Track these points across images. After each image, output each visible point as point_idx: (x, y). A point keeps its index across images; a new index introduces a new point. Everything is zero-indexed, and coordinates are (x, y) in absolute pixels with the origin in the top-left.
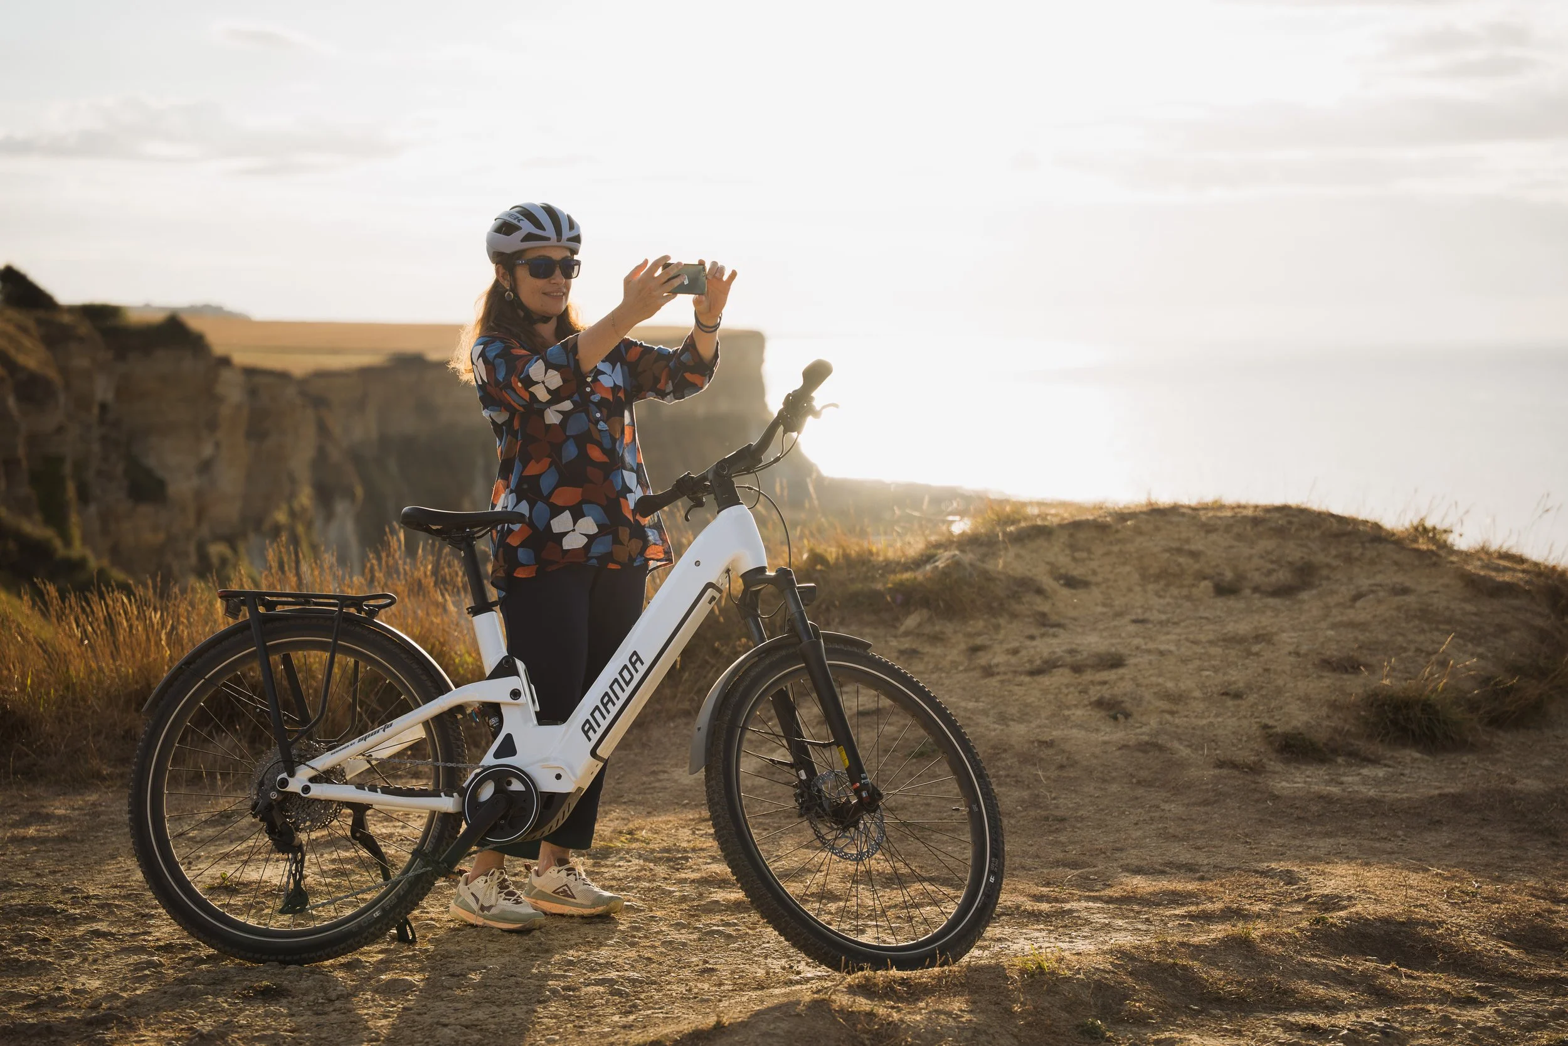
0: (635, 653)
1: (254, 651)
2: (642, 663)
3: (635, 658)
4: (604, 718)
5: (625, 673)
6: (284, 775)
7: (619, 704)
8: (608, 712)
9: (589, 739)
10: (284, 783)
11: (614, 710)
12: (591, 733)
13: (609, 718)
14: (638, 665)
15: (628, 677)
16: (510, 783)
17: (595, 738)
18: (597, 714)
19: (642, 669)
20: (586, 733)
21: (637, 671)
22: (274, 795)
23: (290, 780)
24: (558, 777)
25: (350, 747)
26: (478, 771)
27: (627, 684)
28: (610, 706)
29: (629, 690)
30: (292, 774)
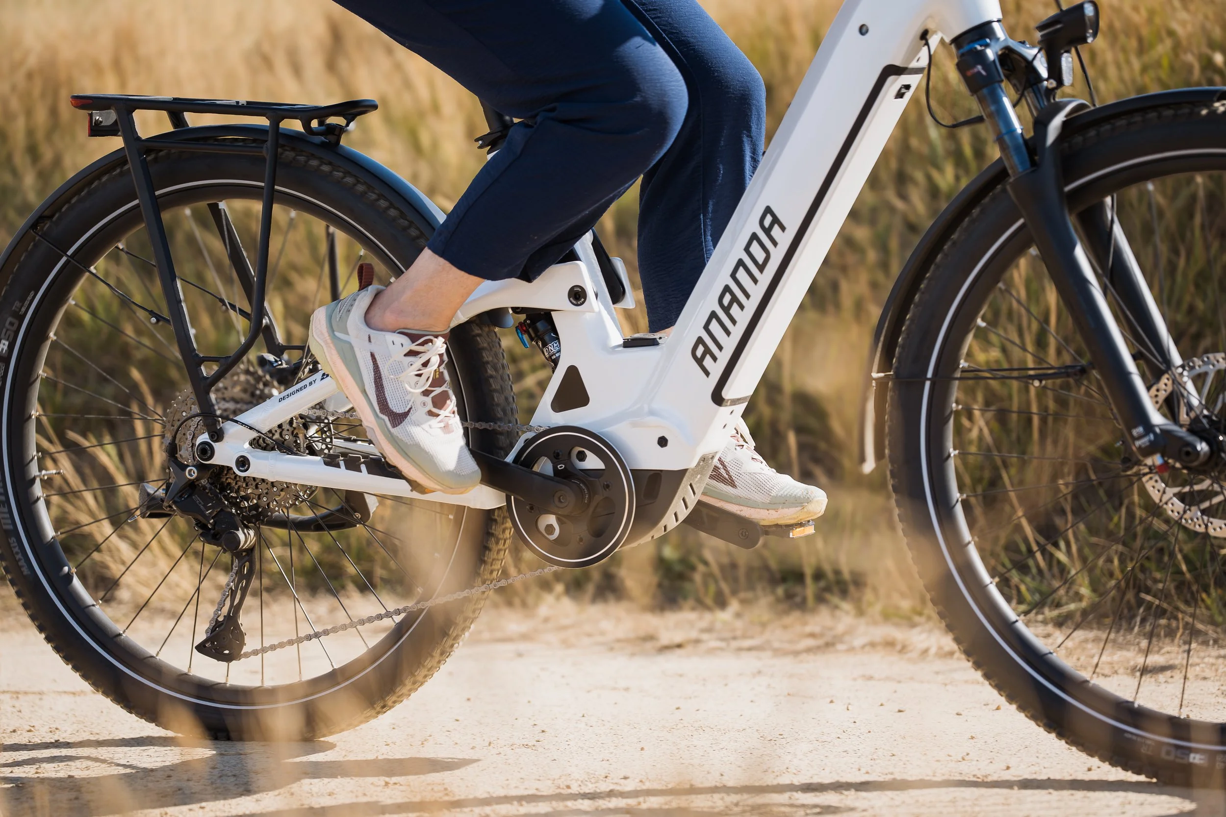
0: (768, 210)
1: (137, 206)
2: (783, 228)
3: (768, 220)
4: (728, 333)
5: (755, 248)
6: (204, 437)
7: (751, 306)
8: (734, 322)
9: (707, 373)
10: (206, 451)
11: (743, 318)
12: (708, 362)
13: (737, 332)
14: (776, 231)
15: (760, 256)
16: (582, 457)
17: (716, 369)
18: (714, 326)
19: (785, 239)
20: (700, 361)
21: (775, 243)
22: (192, 473)
23: (216, 446)
24: (663, 442)
25: (309, 388)
26: (530, 435)
27: (761, 268)
28: (735, 310)
29: (765, 279)
30: (218, 435)
